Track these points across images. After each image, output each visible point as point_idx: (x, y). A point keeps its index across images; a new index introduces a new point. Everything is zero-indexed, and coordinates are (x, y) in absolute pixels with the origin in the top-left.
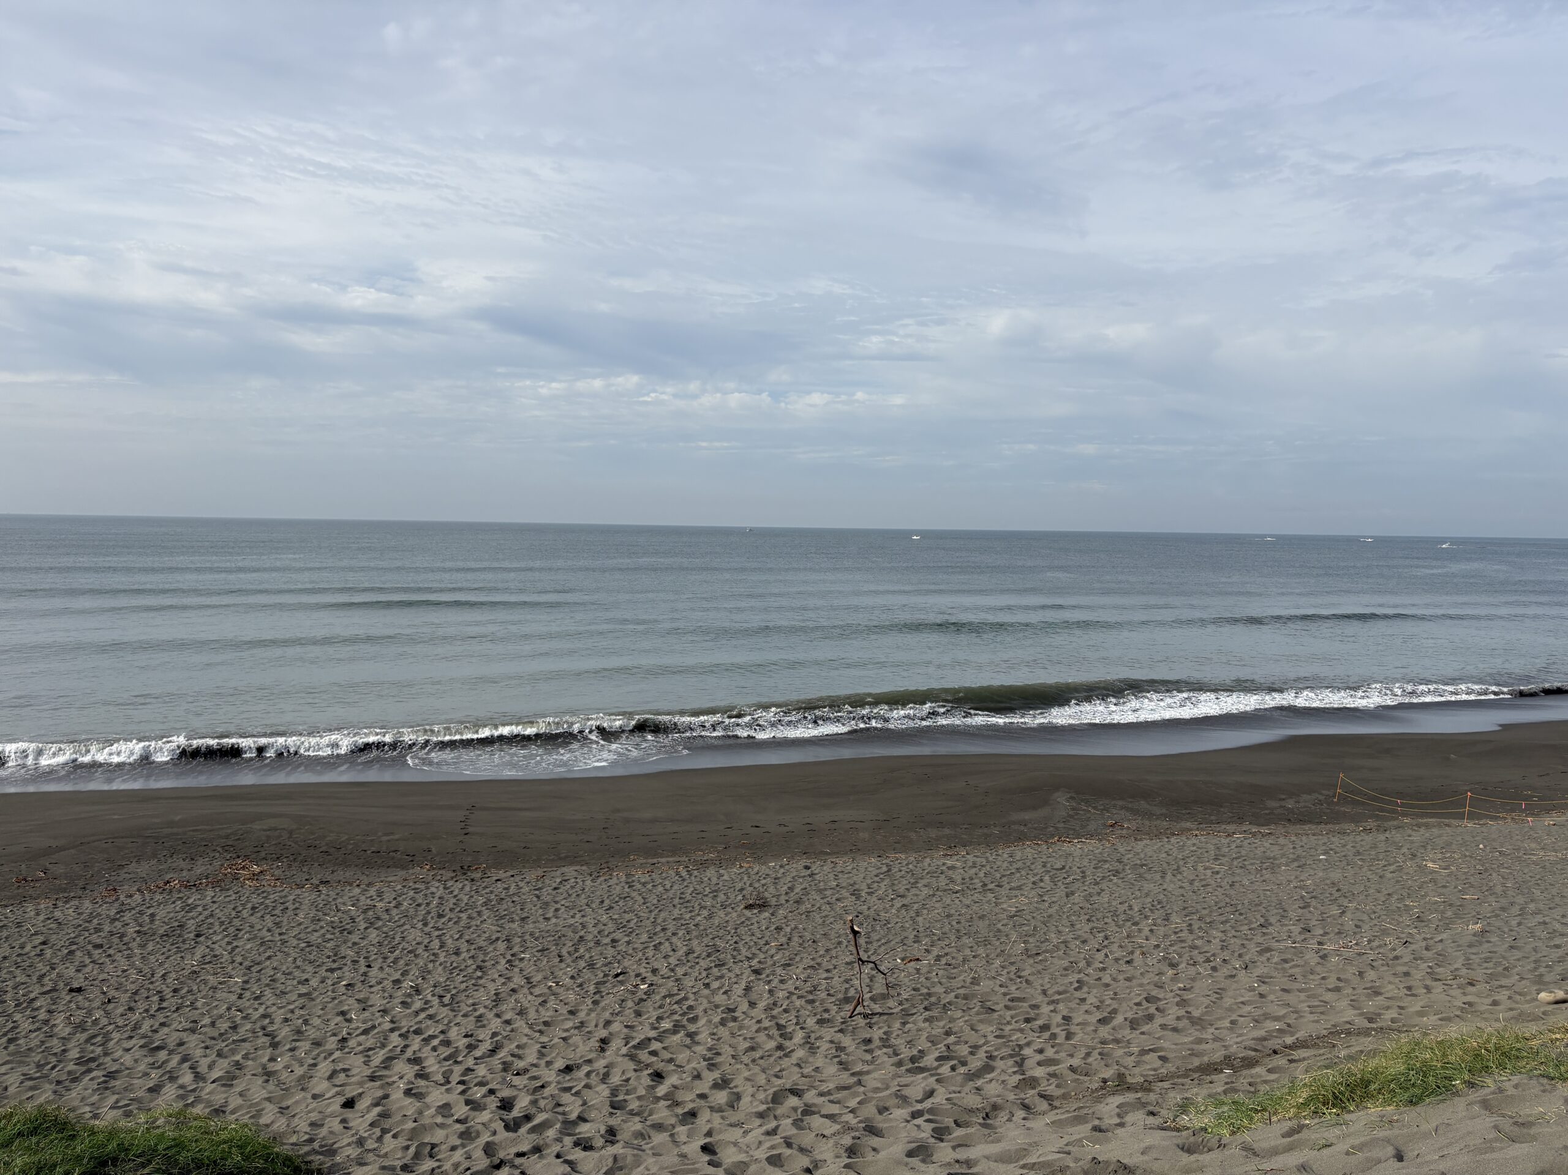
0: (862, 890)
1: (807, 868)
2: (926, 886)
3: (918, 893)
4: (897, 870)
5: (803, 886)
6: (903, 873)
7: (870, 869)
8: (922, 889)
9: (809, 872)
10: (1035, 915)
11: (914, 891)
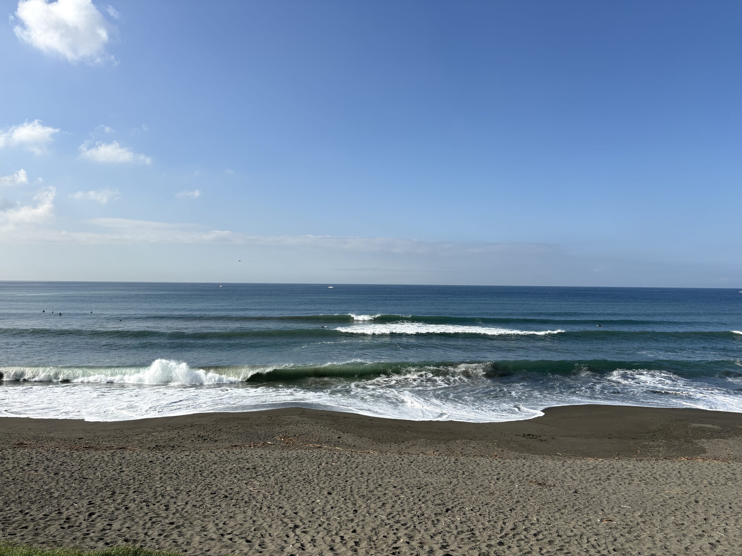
10: (680, 501)
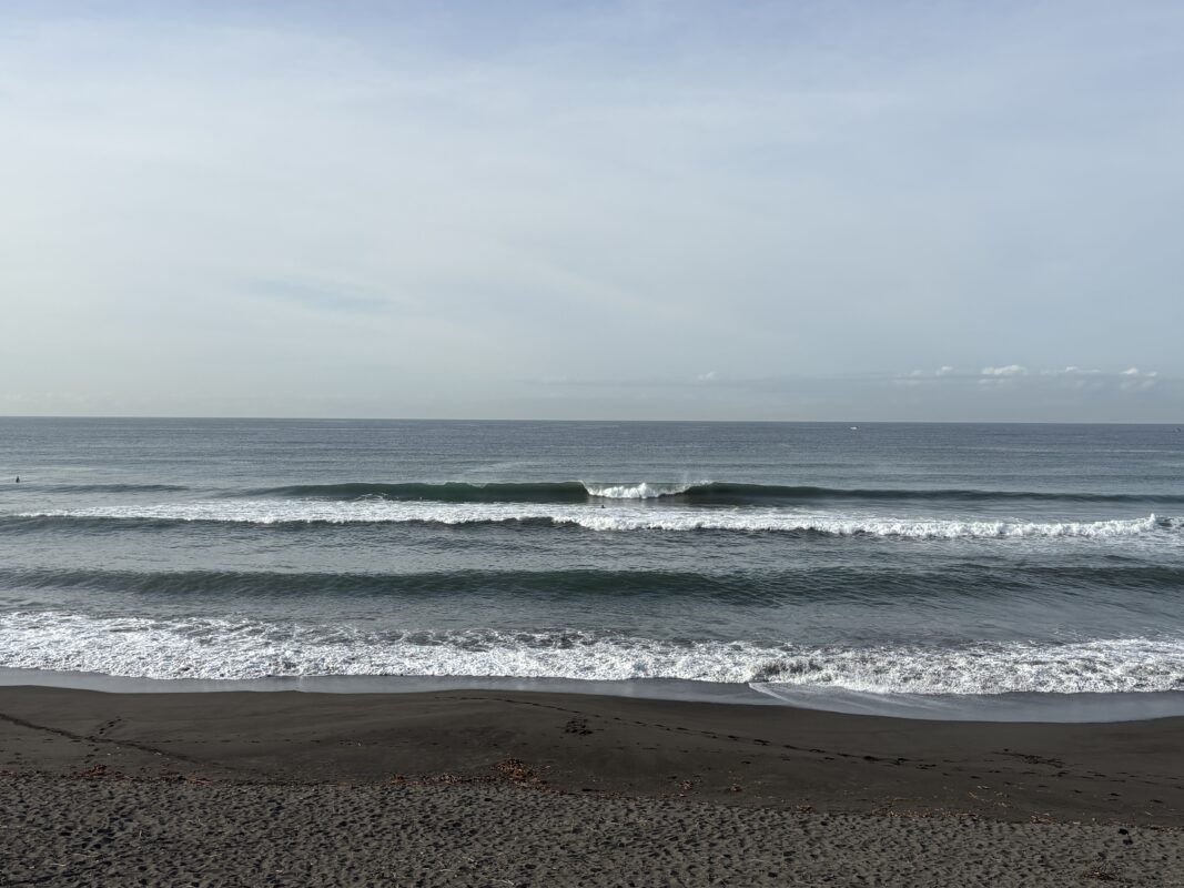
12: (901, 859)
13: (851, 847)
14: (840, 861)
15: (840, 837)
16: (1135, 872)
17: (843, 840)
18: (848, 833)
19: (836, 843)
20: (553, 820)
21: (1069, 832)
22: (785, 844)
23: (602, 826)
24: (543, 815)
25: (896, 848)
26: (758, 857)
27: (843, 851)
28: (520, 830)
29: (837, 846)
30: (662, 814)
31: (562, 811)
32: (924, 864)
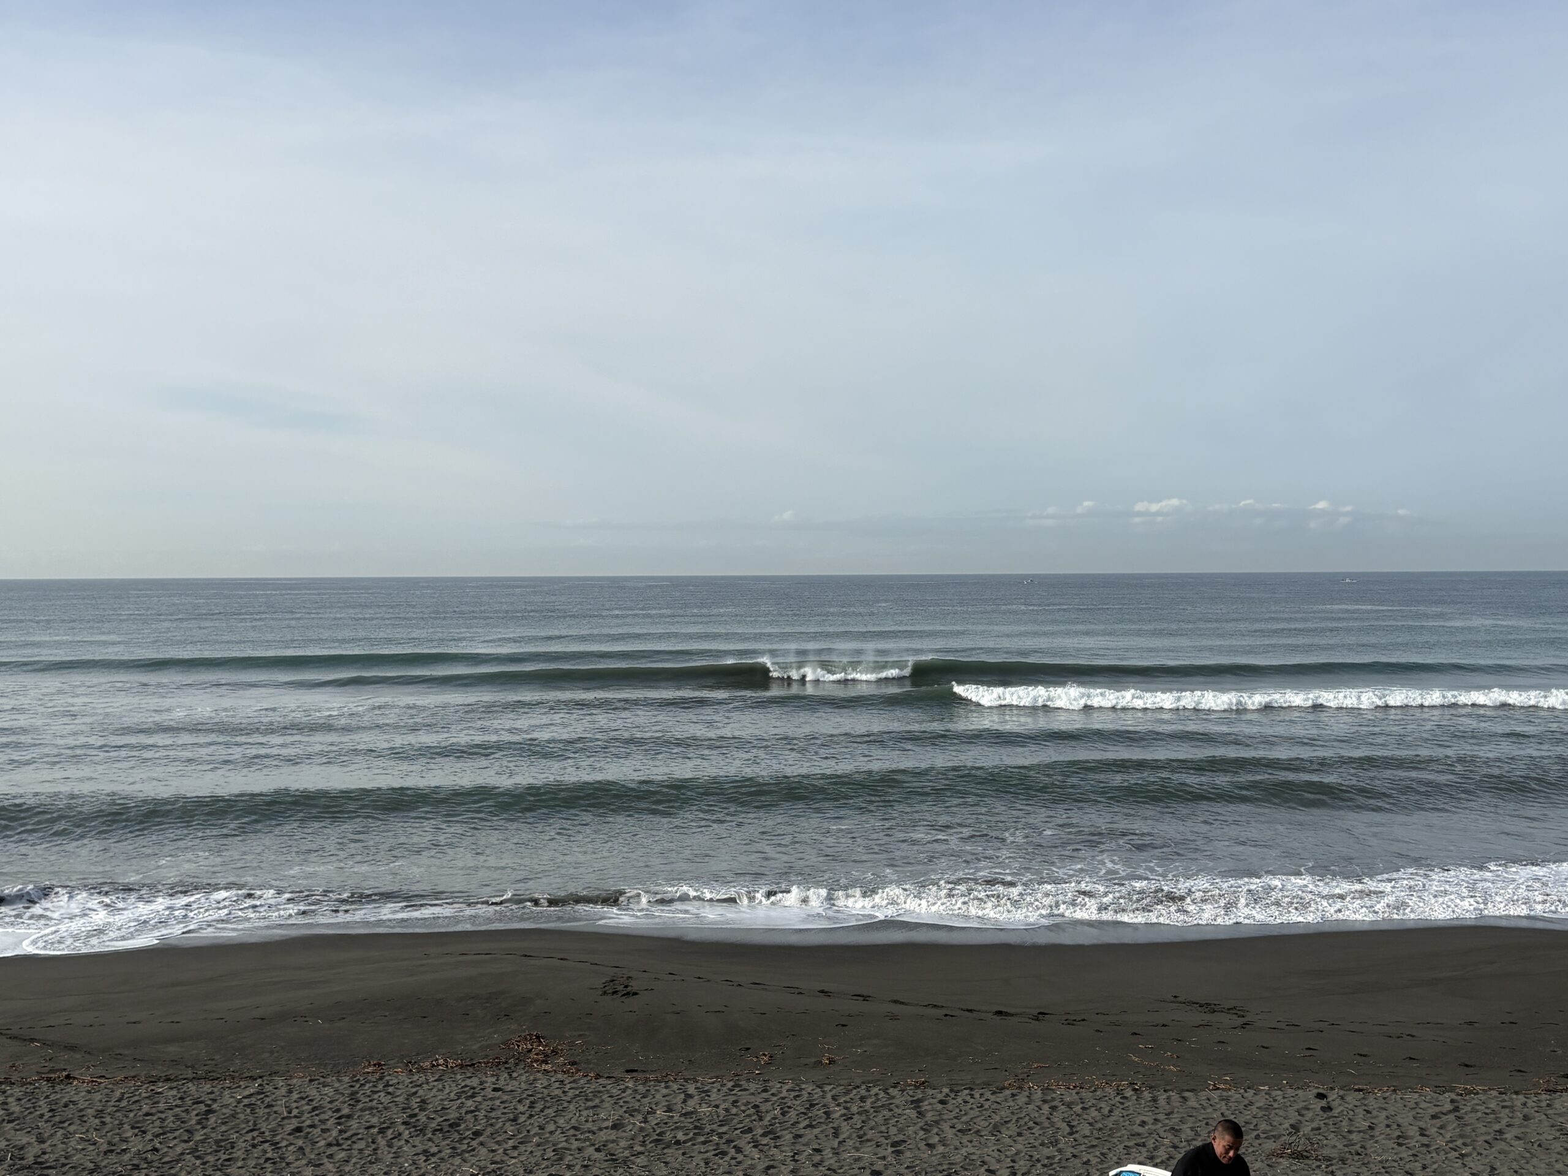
0: (1412, 1138)
1: (1321, 1096)
2: (1518, 1138)
3: (1507, 1148)
4: (1469, 1109)
5: (1315, 1125)
6: (1479, 1114)
7: (1423, 1105)
8: (1515, 1143)
9: (1323, 1103)
11: (1502, 1145)
12: (1042, 1144)
13: (978, 1131)
14: (964, 1151)
15: (964, 1119)
16: (1335, 1146)
17: (966, 1123)
18: (972, 1114)
19: (959, 1126)
20: (585, 1113)
21: (1254, 1099)
22: (893, 1131)
23: (650, 1118)
24: (572, 1107)
25: (1037, 1130)
26: (857, 1150)
27: (968, 1137)
28: (541, 1128)
29: (959, 1131)
30: (734, 1098)
31: (597, 1101)
32: (1072, 1150)
